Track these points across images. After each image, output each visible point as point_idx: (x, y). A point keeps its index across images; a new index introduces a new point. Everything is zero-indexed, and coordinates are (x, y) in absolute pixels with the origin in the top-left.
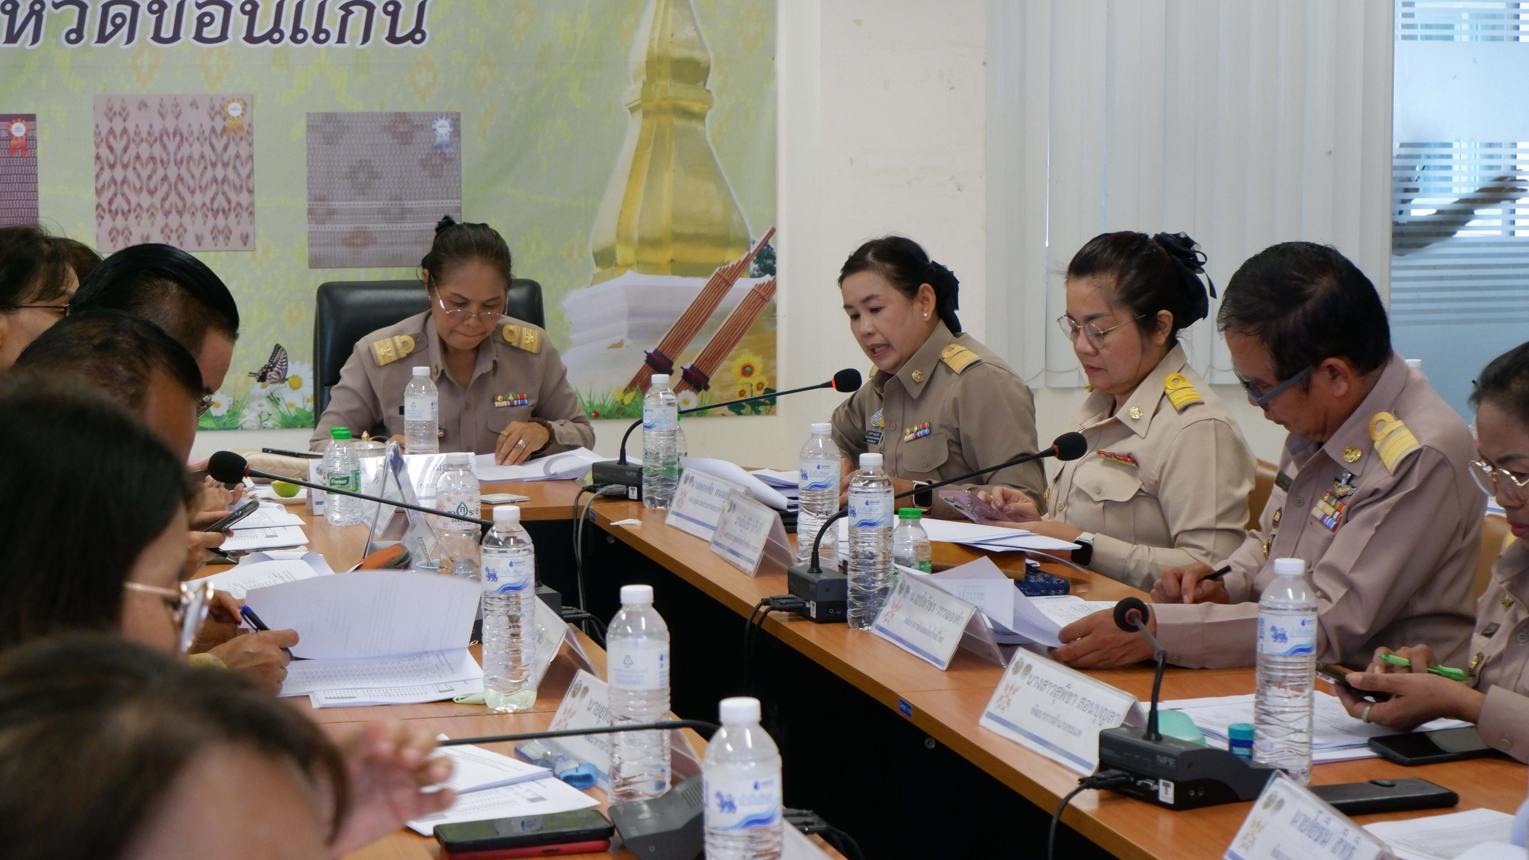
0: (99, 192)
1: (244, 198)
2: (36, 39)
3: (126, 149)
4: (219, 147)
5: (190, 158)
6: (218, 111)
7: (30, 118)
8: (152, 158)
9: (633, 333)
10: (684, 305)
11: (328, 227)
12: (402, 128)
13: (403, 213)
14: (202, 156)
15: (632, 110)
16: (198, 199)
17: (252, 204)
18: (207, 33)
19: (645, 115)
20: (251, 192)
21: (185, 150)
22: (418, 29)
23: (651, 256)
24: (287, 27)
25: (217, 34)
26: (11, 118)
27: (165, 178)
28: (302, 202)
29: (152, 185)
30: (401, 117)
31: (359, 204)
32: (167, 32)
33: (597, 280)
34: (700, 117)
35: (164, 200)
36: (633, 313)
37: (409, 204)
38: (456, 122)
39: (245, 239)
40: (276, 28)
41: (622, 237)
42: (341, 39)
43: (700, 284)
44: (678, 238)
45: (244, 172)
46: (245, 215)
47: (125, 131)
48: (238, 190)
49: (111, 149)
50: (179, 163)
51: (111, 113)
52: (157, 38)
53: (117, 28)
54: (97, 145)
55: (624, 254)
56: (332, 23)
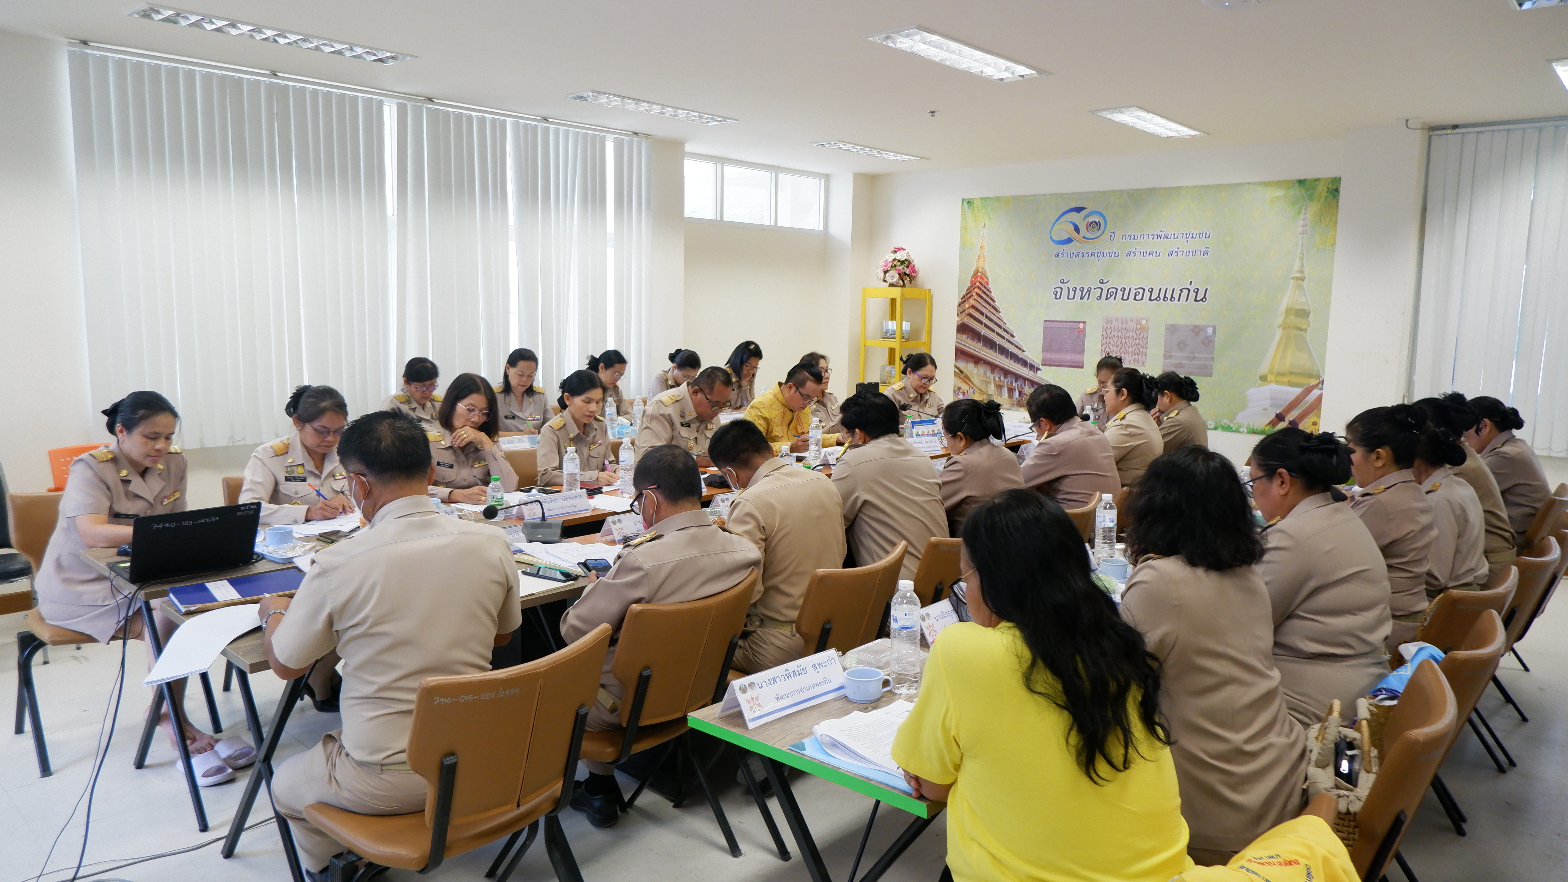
0: (1102, 346)
1: (1144, 350)
2: (1088, 299)
3: (1111, 333)
4: (1138, 334)
5: (1129, 336)
6: (1138, 322)
7: (1085, 322)
8: (1118, 336)
9: (1271, 405)
10: (1292, 398)
11: (1169, 361)
12: (1196, 330)
13: (1194, 358)
14: (1133, 336)
15: (1279, 327)
16: (1130, 349)
17: (1146, 352)
18: (1137, 298)
19: (1283, 329)
20: (1146, 348)
21: (1128, 334)
22: (1205, 297)
23: (1281, 379)
24: (1162, 296)
25: (1140, 298)
26: (1079, 322)
27: (1121, 342)
28: (1162, 353)
29: (1117, 344)
30: (1196, 327)
31: (1180, 354)
32: (1125, 297)
33: (1260, 386)
34: (1305, 330)
35: (1120, 349)
36: (1272, 399)
37: (1197, 355)
38: (1214, 329)
39: (1143, 363)
40: (1159, 296)
41: (1271, 372)
42: (1179, 300)
43: (1299, 390)
44: (1291, 373)
45: (1145, 343)
46: (1144, 355)
47: (1111, 327)
48: (1142, 347)
49: (1106, 333)
50: (1126, 338)
51: (1107, 322)
52: (1122, 299)
53: (1111, 296)
54: (1103, 331)
55: (1270, 378)
56: (1176, 296)
